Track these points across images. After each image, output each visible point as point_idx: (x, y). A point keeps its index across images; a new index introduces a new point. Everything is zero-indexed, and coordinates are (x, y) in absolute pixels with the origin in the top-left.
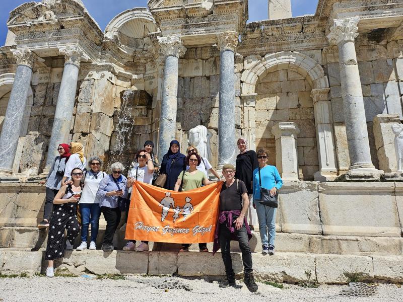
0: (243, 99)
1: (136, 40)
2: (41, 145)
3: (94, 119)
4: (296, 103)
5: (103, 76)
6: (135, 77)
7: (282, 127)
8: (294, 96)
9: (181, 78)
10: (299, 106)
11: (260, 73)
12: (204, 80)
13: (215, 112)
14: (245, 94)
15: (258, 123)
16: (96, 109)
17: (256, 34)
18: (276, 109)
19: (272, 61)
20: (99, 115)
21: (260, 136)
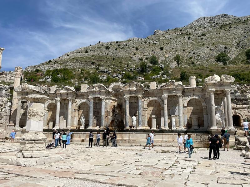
0: (144, 109)
1: (116, 89)
2: (96, 119)
3: (108, 113)
4: (157, 109)
5: (109, 101)
6: (116, 99)
7: (153, 116)
8: (157, 107)
9: (129, 102)
10: (158, 110)
11: (148, 102)
12: (135, 103)
13: (138, 111)
14: (145, 107)
15: (148, 114)
16: (109, 110)
17: (147, 92)
18: (153, 110)
19: (151, 99)
20: (109, 112)
21: (149, 117)
